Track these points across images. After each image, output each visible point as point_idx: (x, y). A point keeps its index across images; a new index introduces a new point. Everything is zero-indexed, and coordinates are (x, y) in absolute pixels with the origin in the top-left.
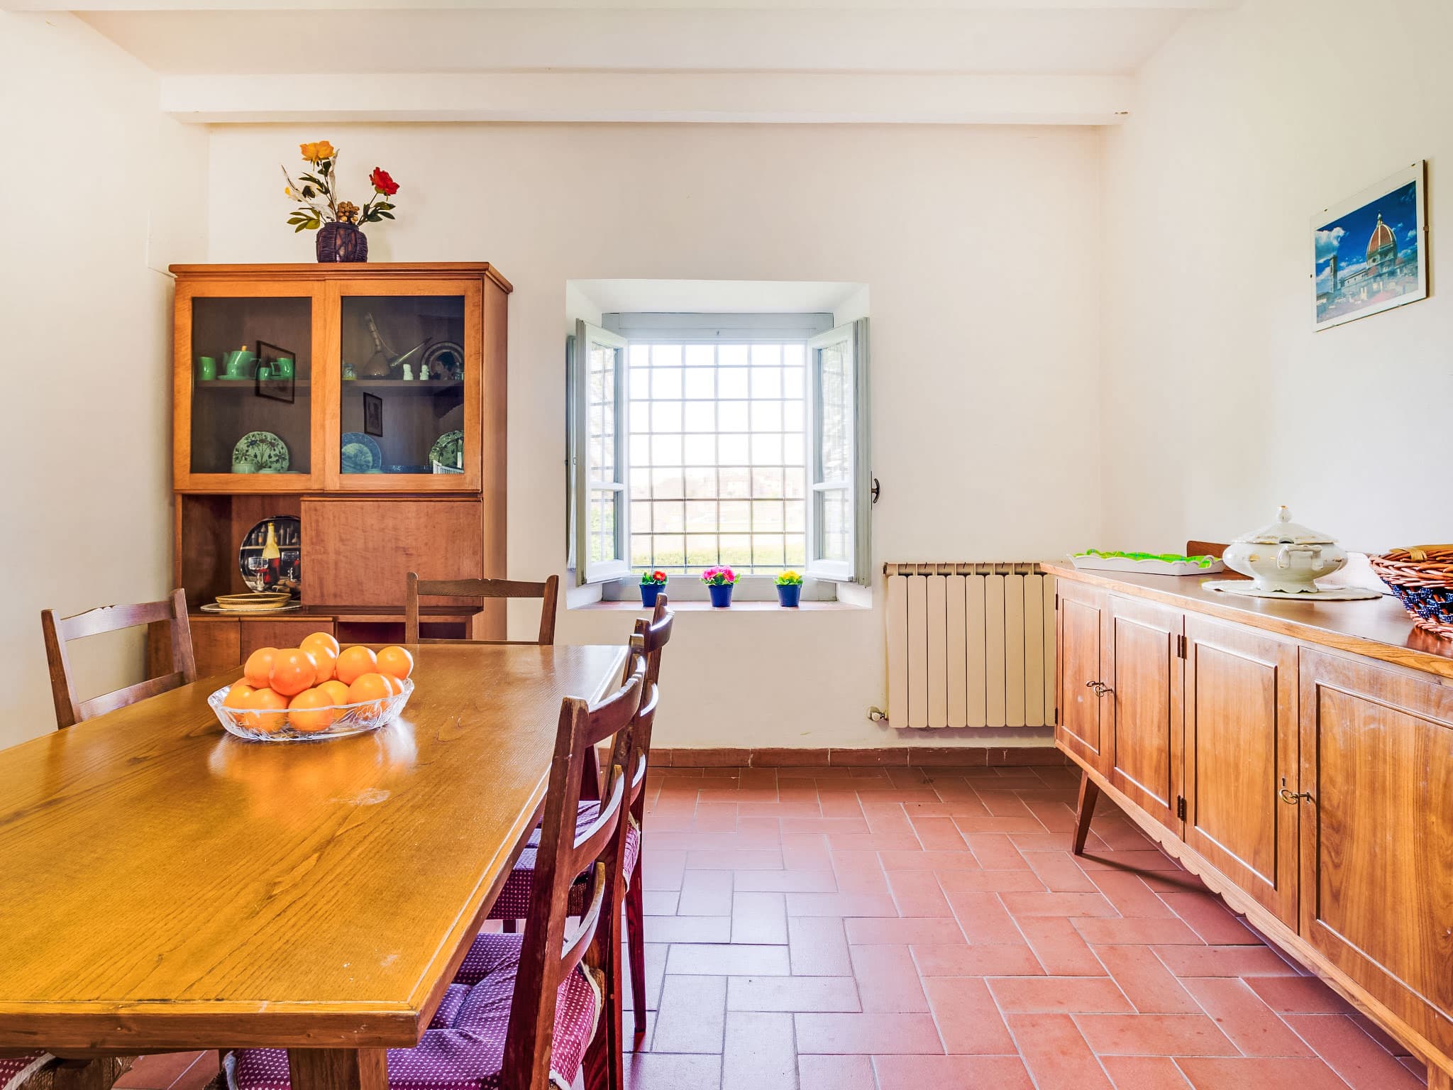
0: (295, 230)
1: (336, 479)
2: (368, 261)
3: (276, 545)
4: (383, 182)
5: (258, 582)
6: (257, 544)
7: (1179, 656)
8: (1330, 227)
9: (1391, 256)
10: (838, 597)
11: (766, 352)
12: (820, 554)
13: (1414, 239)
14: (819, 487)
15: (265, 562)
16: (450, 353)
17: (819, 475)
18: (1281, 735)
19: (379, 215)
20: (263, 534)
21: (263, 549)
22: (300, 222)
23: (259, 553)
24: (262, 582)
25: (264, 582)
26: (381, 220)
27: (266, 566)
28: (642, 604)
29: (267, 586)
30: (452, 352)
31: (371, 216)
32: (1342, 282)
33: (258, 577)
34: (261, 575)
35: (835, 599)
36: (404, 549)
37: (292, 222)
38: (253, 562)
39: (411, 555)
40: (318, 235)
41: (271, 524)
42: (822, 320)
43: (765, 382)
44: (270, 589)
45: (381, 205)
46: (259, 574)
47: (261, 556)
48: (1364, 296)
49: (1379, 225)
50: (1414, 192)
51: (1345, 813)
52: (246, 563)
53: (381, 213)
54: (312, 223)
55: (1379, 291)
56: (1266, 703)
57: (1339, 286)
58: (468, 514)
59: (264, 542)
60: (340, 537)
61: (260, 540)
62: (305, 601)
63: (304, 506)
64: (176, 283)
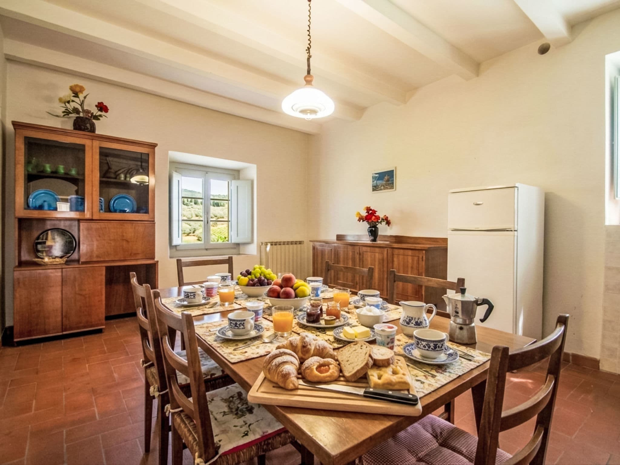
1: (98, 215)
2: (96, 133)
4: (102, 107)
8: (375, 174)
9: (389, 182)
13: (393, 180)
20: (45, 236)
21: (46, 242)
36: (126, 240)
39: (128, 241)
40: (74, 119)
41: (49, 231)
47: (45, 244)
48: (383, 188)
50: (393, 172)
55: (386, 188)
57: (377, 186)
58: (150, 227)
59: (47, 239)
60: (99, 236)
61: (44, 238)
62: (82, 260)
63: (81, 224)
64: (15, 129)
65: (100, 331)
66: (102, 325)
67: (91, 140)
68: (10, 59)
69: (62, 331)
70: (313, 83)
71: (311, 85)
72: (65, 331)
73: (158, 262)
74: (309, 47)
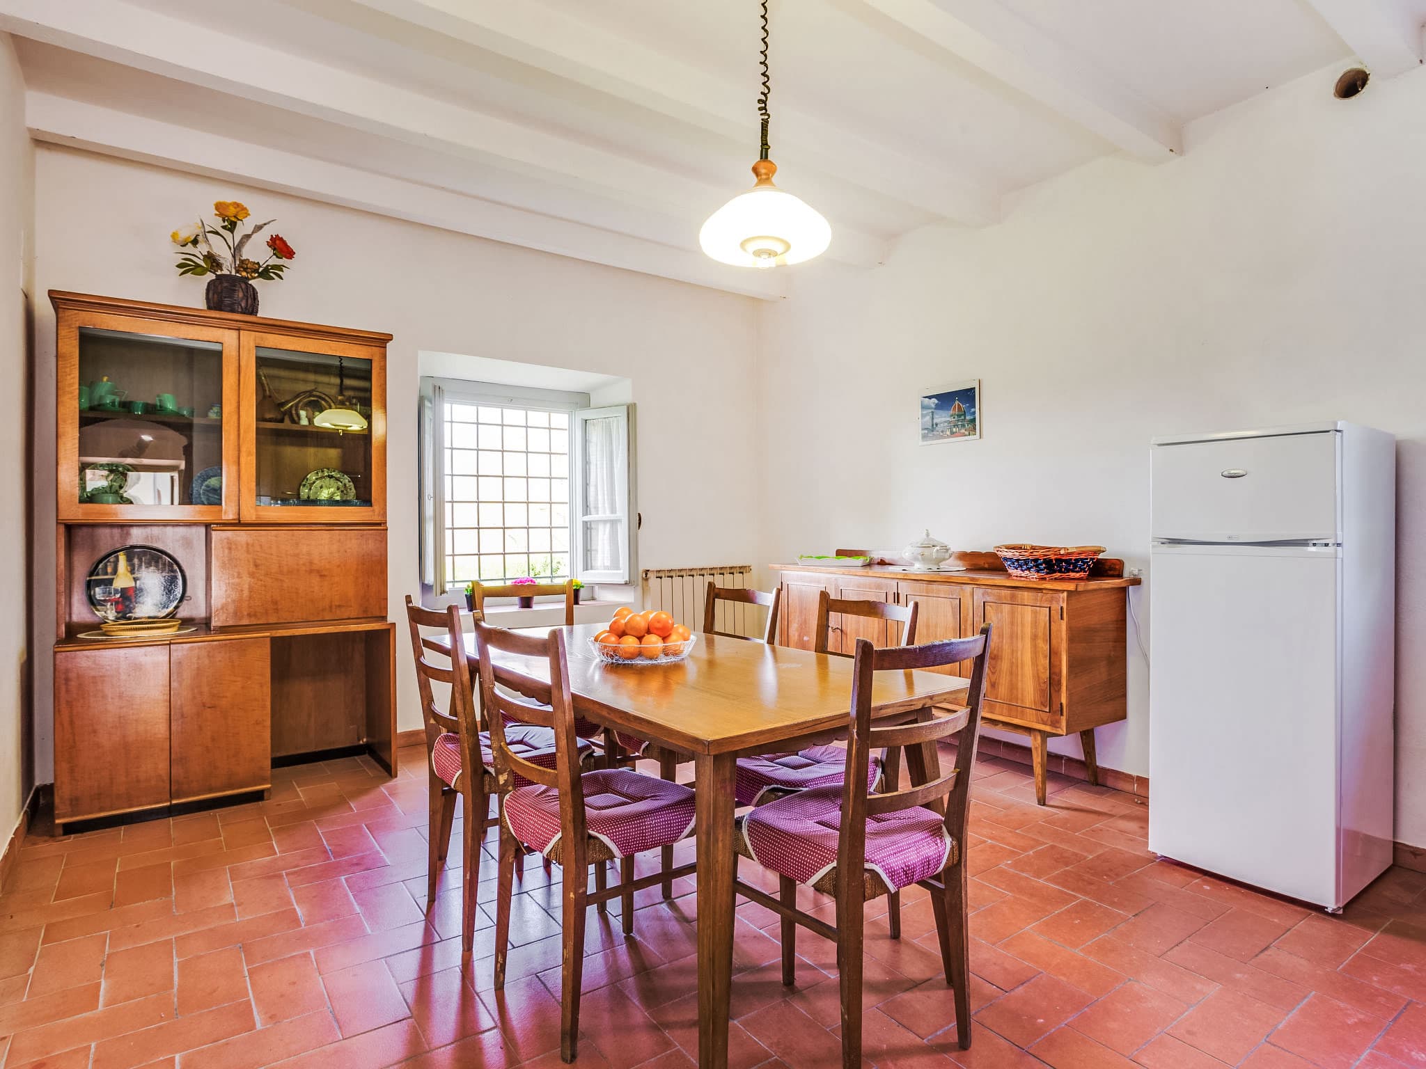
0: (180, 273)
1: (252, 511)
2: (258, 315)
3: (129, 574)
4: (280, 247)
5: (109, 612)
6: (106, 574)
7: (895, 602)
8: (930, 397)
9: (963, 417)
10: (596, 597)
11: (538, 417)
12: (587, 566)
13: (974, 413)
14: (586, 518)
15: (116, 591)
16: (317, 400)
17: (586, 509)
18: (962, 627)
19: (271, 274)
20: (112, 564)
21: (113, 579)
22: (188, 267)
23: (110, 582)
24: (114, 611)
25: (116, 612)
26: (274, 279)
27: (118, 596)
28: (467, 610)
29: (120, 615)
30: (319, 400)
31: (266, 274)
32: (937, 425)
33: (108, 606)
34: (112, 605)
35: (593, 599)
36: (318, 571)
37: (180, 266)
38: (101, 592)
39: (324, 576)
40: (209, 283)
41: (121, 553)
42: (581, 400)
43: (538, 440)
44: (124, 617)
45: (275, 267)
46: (109, 604)
47: (112, 585)
48: (948, 433)
49: (957, 402)
50: (974, 392)
51: (998, 651)
52: (92, 593)
53: (272, 272)
54: (199, 270)
55: (956, 432)
56: (954, 613)
57: (935, 426)
58: (376, 540)
59: (115, 571)
60: (255, 562)
61: (109, 570)
62: (215, 623)
63: (215, 535)
64: (56, 308)
65: (258, 796)
66: (264, 781)
67: (237, 331)
68: (42, 142)
69: (171, 798)
70: (775, 179)
71: (772, 184)
72: (178, 797)
73: (394, 625)
74: (766, 91)
